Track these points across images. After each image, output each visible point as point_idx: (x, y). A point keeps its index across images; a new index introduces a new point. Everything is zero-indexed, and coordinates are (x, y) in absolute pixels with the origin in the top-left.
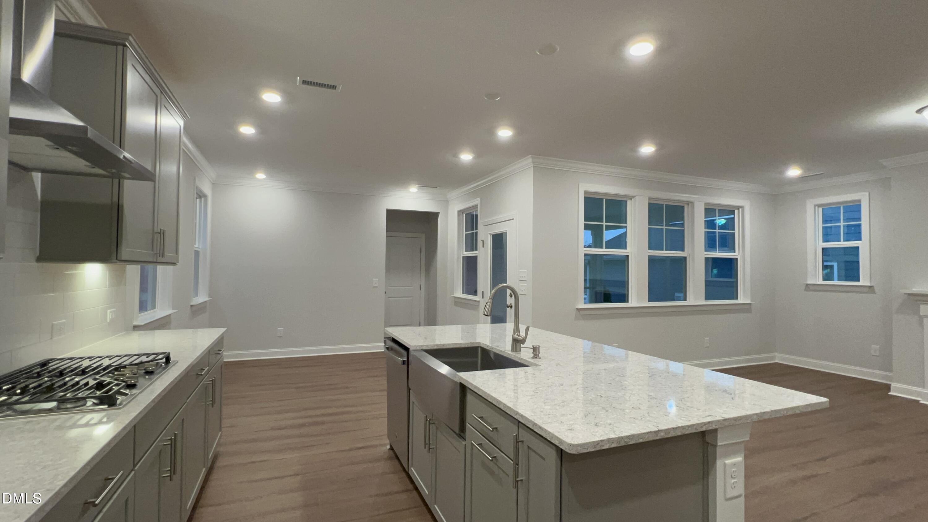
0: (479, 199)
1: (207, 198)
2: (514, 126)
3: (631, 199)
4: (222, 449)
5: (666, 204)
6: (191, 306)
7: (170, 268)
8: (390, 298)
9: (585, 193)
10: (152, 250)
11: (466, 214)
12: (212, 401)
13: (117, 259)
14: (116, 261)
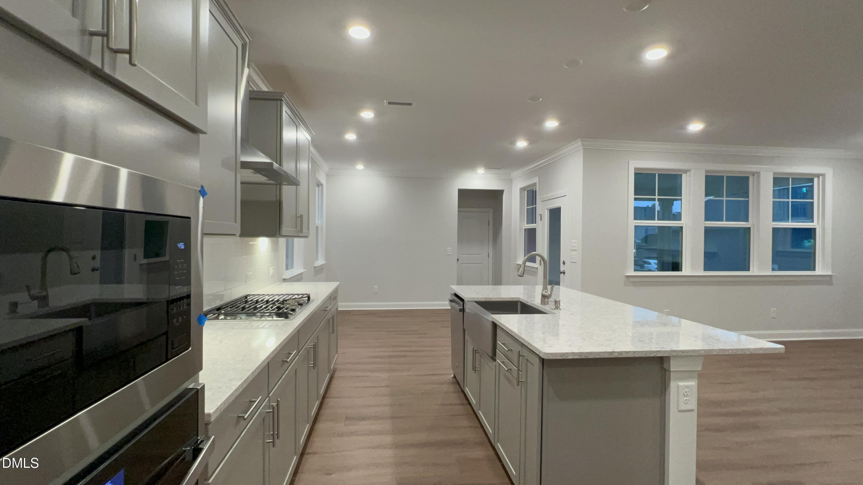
0: (538, 178)
1: (323, 186)
2: (560, 119)
3: (686, 173)
4: (337, 366)
5: (727, 175)
6: (315, 267)
7: (302, 239)
8: (462, 265)
9: (636, 169)
10: (296, 229)
11: (527, 191)
12: (333, 330)
13: (280, 235)
14: (279, 236)
